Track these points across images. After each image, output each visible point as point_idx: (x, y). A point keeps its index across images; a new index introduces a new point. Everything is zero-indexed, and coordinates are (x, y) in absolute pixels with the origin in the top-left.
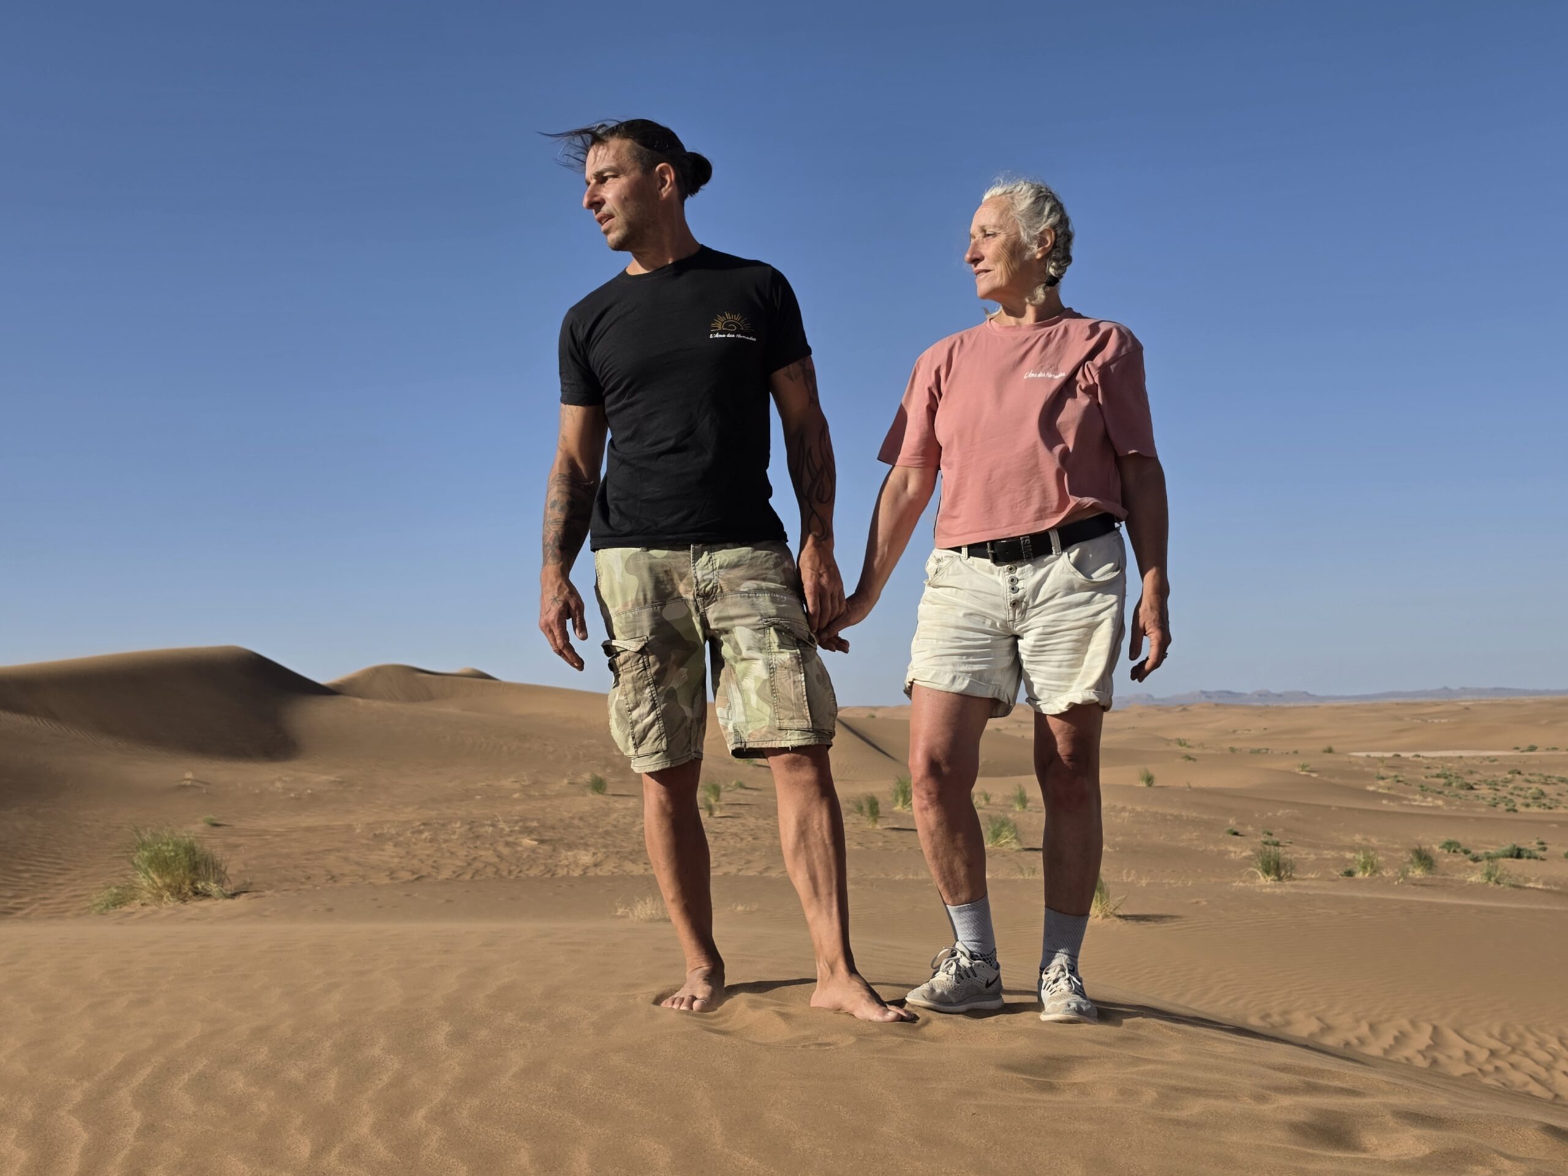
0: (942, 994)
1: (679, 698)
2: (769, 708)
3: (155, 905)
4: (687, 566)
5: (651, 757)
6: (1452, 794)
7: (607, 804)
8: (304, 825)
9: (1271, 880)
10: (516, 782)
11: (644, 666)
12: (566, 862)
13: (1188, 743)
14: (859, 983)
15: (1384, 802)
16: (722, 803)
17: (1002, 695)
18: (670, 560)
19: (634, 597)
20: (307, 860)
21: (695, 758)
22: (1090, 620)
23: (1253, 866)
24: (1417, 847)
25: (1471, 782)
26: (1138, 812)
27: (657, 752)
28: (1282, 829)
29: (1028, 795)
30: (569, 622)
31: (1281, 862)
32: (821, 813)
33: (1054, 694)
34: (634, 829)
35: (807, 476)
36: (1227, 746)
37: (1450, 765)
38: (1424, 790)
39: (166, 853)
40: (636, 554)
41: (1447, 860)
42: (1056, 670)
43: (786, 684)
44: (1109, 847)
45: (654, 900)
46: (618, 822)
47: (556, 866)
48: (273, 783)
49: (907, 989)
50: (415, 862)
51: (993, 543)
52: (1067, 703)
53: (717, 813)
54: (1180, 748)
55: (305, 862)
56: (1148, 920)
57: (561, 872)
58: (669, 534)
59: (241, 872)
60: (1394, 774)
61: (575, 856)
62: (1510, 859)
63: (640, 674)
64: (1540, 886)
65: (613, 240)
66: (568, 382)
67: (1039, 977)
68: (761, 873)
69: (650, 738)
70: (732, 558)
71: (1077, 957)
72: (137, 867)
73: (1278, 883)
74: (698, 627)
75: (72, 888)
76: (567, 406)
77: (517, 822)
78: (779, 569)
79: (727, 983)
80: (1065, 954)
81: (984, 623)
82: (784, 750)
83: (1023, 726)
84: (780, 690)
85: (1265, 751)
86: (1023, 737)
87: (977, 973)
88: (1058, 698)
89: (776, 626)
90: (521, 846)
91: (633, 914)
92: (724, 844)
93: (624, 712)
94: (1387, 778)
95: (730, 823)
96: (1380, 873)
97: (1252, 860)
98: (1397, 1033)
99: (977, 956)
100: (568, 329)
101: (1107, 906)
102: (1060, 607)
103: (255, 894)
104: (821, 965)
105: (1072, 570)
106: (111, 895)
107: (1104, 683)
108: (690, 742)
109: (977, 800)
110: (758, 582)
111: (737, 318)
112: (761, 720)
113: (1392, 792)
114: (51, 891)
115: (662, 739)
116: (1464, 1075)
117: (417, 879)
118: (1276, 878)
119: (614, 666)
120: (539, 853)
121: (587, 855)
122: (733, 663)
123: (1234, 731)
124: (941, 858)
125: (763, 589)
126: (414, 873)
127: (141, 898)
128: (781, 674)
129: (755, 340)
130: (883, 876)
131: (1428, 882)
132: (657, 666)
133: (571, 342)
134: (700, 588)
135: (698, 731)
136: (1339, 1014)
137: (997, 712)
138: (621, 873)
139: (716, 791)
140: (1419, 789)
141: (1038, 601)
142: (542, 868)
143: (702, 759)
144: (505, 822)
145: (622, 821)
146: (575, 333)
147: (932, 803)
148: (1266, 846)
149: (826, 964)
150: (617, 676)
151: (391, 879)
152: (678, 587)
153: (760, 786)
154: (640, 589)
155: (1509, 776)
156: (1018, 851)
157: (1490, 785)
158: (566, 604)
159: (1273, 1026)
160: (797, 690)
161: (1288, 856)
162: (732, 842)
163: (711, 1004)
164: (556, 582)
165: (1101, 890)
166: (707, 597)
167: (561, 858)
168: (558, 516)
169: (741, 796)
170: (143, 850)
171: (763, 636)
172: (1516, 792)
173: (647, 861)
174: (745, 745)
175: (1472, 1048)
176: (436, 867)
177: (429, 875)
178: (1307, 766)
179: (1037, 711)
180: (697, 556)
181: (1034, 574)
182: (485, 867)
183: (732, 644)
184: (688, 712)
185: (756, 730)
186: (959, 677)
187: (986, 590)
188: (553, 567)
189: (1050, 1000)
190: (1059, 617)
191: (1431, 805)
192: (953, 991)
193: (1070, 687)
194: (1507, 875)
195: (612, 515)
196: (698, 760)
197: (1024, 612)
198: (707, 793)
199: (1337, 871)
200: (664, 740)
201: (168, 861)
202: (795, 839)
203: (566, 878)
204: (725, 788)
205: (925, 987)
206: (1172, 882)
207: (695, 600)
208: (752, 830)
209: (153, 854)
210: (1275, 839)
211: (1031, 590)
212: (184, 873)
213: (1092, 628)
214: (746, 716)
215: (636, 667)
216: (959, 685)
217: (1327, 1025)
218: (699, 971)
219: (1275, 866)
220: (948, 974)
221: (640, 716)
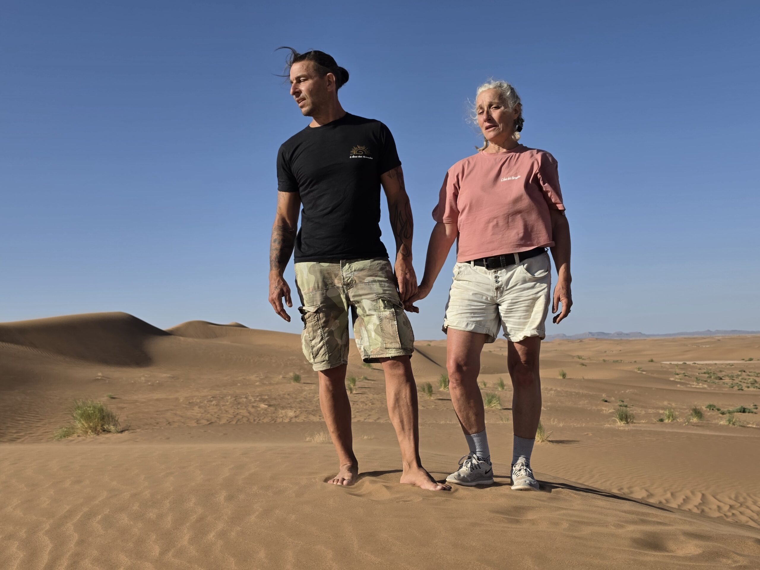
0: (464, 477)
1: (335, 335)
2: (380, 338)
3: (84, 436)
4: (338, 270)
5: (321, 364)
6: (711, 382)
7: (301, 387)
8: (155, 398)
9: (623, 424)
10: (257, 377)
11: (318, 319)
12: (281, 416)
13: (583, 358)
14: (423, 472)
15: (678, 386)
16: (356, 387)
17: (490, 332)
18: (331, 268)
19: (313, 286)
20: (157, 415)
21: (343, 364)
22: (534, 296)
23: (614, 417)
24: (695, 408)
25: (721, 376)
26: (558, 391)
27: (324, 361)
28: (628, 399)
29: (505, 383)
30: (283, 298)
31: (628, 415)
32: (406, 390)
33: (517, 332)
34: (315, 400)
35: (399, 225)
36: (602, 359)
37: (710, 367)
38: (698, 380)
39: (89, 411)
40: (314, 265)
41: (709, 414)
42: (518, 320)
43: (388, 326)
44: (544, 407)
45: (324, 434)
46: (306, 396)
47: (277, 417)
48: (140, 378)
49: (448, 475)
50: (209, 415)
51: (487, 259)
52: (523, 336)
53: (354, 392)
54: (579, 360)
55: (156, 415)
56: (563, 443)
57: (279, 420)
58: (329, 255)
59: (125, 420)
60: (683, 372)
61: (286, 412)
62: (740, 413)
63: (316, 323)
64: (754, 426)
65: (305, 111)
66: (282, 180)
67: (511, 469)
68: (375, 420)
69: (320, 354)
70: (360, 266)
71: (529, 459)
72: (75, 418)
73: (627, 425)
74: (344, 300)
75: (44, 428)
76: (281, 192)
77: (258, 396)
78: (384, 271)
79: (359, 472)
80: (524, 457)
81: (482, 298)
82: (388, 359)
83: (502, 349)
84: (385, 329)
85: (620, 361)
86: (502, 355)
87: (481, 467)
88: (519, 334)
89: (382, 298)
90: (259, 407)
91: (314, 440)
92: (358, 406)
93: (308, 341)
94: (680, 374)
95: (360, 397)
96: (677, 420)
97: (614, 414)
98: (684, 497)
99: (481, 459)
100: (281, 155)
101: (544, 436)
102: (519, 290)
103: (132, 431)
104: (405, 463)
105: (525, 272)
106: (63, 432)
107: (541, 327)
108: (340, 356)
109: (480, 385)
110: (373, 278)
111: (363, 148)
112: (376, 344)
113: (682, 381)
114: (34, 430)
115: (326, 355)
116: (718, 517)
117: (210, 424)
118: (625, 422)
119: (304, 319)
120: (268, 411)
121: (291, 412)
122: (363, 317)
123: (605, 352)
124: (463, 412)
125: (376, 281)
126: (208, 421)
127: (77, 433)
128: (385, 321)
129: (372, 158)
130: (435, 422)
131: (700, 425)
132: (324, 319)
133: (283, 161)
134: (345, 281)
135: (345, 350)
136: (656, 488)
137: (488, 341)
138: (308, 420)
139: (354, 381)
140: (695, 379)
141: (509, 287)
142: (270, 418)
143: (347, 364)
144: (252, 396)
145: (308, 395)
146: (284, 157)
147: (458, 385)
148: (621, 407)
149: (407, 463)
150: (305, 324)
151: (197, 424)
152: (334, 281)
153: (375, 378)
154: (316, 282)
155: (740, 373)
156: (500, 410)
157: (730, 377)
158: (282, 290)
159: (624, 494)
160: (393, 329)
161: (632, 412)
162: (361, 406)
163: (351, 482)
164: (277, 279)
165: (541, 428)
166: (349, 285)
167: (279, 414)
168: (278, 247)
169: (366, 383)
170: (79, 410)
171: (376, 303)
172: (743, 381)
173: (320, 415)
174: (369, 357)
175: (721, 504)
176: (219, 418)
177: (216, 422)
178: (640, 368)
179: (509, 340)
180: (343, 265)
181: (506, 274)
182: (243, 418)
183: (362, 308)
184: (339, 341)
185: (374, 349)
186: (470, 324)
187: (483, 282)
188: (275, 271)
189: (516, 480)
190: (519, 295)
191: (701, 387)
192: (469, 475)
193: (524, 328)
194: (739, 421)
195: (303, 246)
196: (345, 365)
197: (502, 292)
198: (349, 382)
199: (656, 419)
200: (327, 355)
201: (90, 415)
202: (394, 402)
203: (282, 423)
204: (358, 379)
205: (456, 473)
206: (575, 424)
207: (343, 287)
208: (371, 400)
209: (83, 412)
210: (625, 404)
211: (505, 282)
212: (98, 421)
213: (535, 300)
214: (370, 343)
215: (314, 320)
216: (470, 327)
217: (650, 493)
218: (345, 466)
219: (625, 417)
220: (467, 467)
221: (315, 343)
